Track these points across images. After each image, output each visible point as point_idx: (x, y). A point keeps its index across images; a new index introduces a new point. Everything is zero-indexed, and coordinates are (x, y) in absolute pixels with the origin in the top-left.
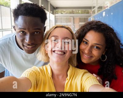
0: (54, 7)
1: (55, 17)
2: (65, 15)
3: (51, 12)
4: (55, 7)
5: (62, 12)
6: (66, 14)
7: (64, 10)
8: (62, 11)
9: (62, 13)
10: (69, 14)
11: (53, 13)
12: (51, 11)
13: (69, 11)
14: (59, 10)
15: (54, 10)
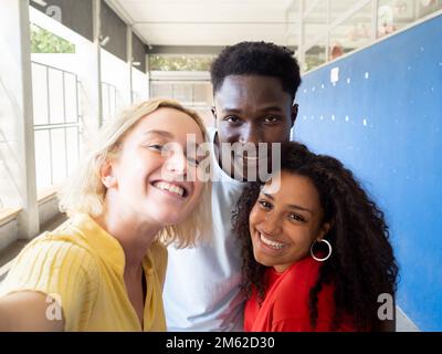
0: (146, 47)
1: (150, 80)
2: (186, 73)
3: (138, 64)
4: (149, 44)
5: (175, 64)
6: (189, 69)
7: (184, 57)
8: (174, 60)
9: (174, 69)
10: (199, 70)
11: (142, 68)
12: (135, 61)
13: (200, 59)
14: (166, 57)
15: (147, 56)
